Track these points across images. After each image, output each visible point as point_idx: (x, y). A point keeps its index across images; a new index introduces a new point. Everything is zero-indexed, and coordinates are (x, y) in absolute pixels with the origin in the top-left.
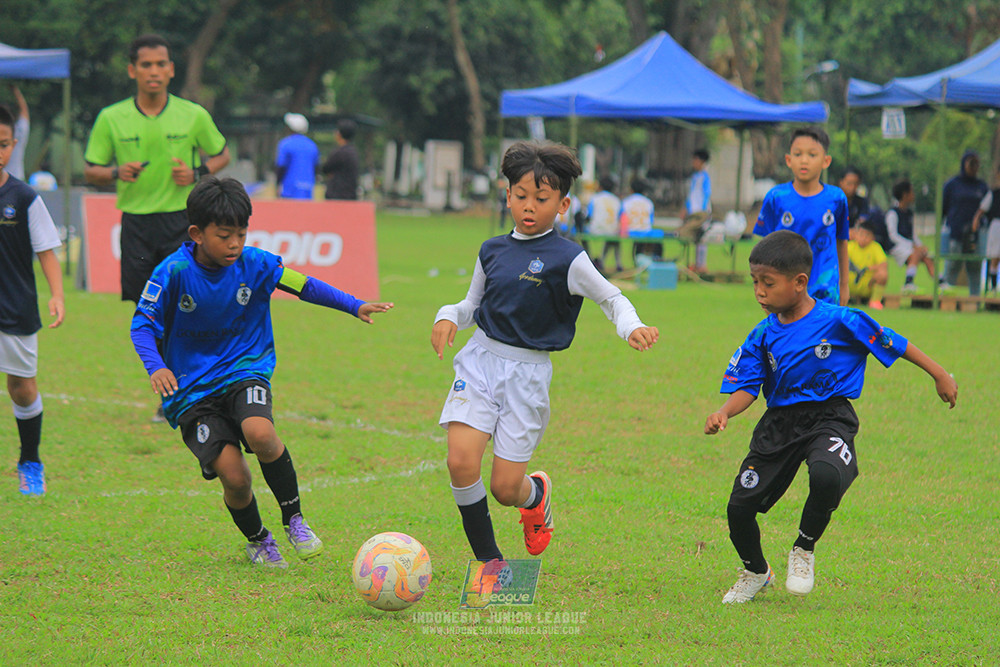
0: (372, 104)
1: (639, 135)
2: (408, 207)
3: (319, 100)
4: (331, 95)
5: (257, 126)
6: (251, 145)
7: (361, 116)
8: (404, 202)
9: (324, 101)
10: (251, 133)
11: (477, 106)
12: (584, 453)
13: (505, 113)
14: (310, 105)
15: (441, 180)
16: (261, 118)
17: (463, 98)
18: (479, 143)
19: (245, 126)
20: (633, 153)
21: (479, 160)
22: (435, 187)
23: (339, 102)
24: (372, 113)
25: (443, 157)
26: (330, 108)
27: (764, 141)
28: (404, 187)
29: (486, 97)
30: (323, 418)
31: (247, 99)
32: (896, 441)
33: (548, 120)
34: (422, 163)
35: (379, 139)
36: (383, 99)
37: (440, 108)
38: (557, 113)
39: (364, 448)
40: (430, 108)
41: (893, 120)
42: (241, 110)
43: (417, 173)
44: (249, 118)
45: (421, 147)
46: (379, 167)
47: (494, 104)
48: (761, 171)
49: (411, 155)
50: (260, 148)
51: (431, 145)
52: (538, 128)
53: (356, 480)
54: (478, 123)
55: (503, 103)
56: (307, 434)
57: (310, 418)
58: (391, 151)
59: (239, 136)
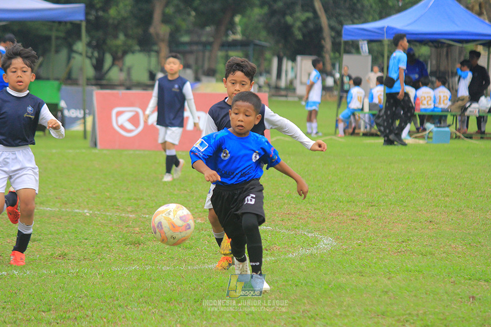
0: (264, 34)
2: (286, 96)
3: (231, 33)
4: (239, 29)
5: (195, 48)
6: (191, 59)
7: (257, 42)
8: (283, 93)
9: (234, 33)
10: (191, 52)
11: (327, 33)
13: (345, 38)
14: (227, 35)
16: (198, 43)
17: (319, 30)
18: (328, 55)
19: (188, 48)
21: (329, 67)
22: (302, 83)
23: (244, 33)
24: (263, 39)
25: (305, 64)
26: (238, 37)
28: (283, 83)
29: (331, 29)
31: (189, 32)
33: (370, 42)
34: (293, 68)
35: (268, 55)
36: (270, 31)
37: (304, 35)
40: (300, 36)
42: (185, 39)
43: (291, 75)
44: (190, 43)
45: (294, 60)
46: (268, 72)
47: (339, 33)
49: (287, 64)
50: (197, 60)
51: (299, 58)
52: (364, 47)
54: (328, 44)
58: (275, 61)
59: (184, 53)
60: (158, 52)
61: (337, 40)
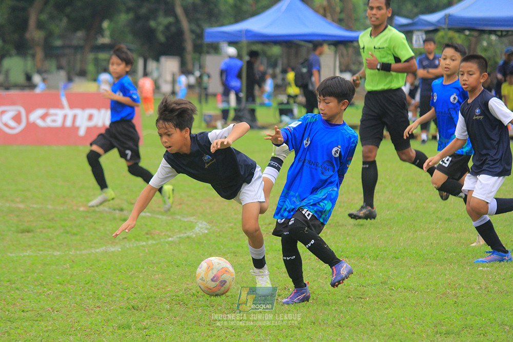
0: (130, 37)
1: (276, 50)
3: (101, 36)
4: (107, 33)
5: (67, 51)
6: (64, 62)
9: (103, 36)
10: (64, 55)
11: (188, 37)
12: (265, 224)
14: (96, 39)
15: (169, 78)
16: (69, 47)
17: (180, 33)
18: (189, 57)
19: (61, 51)
20: (273, 60)
21: (190, 66)
22: (166, 82)
23: (112, 36)
24: (130, 42)
25: (170, 65)
26: (106, 40)
27: (345, 52)
29: (192, 32)
30: (121, 210)
31: (61, 37)
32: (434, 213)
34: (158, 68)
36: (136, 34)
37: (167, 38)
38: (235, 39)
39: (146, 225)
40: (162, 38)
41: (419, 38)
42: (58, 43)
43: (156, 74)
44: (63, 47)
45: (157, 59)
46: (135, 71)
47: (199, 36)
48: (343, 68)
49: (152, 65)
50: (69, 63)
51: (163, 59)
53: (144, 243)
54: (189, 46)
55: (205, 35)
56: (115, 219)
57: (115, 210)
58: (140, 63)
59: (57, 57)
60: (33, 56)
61: (199, 42)
